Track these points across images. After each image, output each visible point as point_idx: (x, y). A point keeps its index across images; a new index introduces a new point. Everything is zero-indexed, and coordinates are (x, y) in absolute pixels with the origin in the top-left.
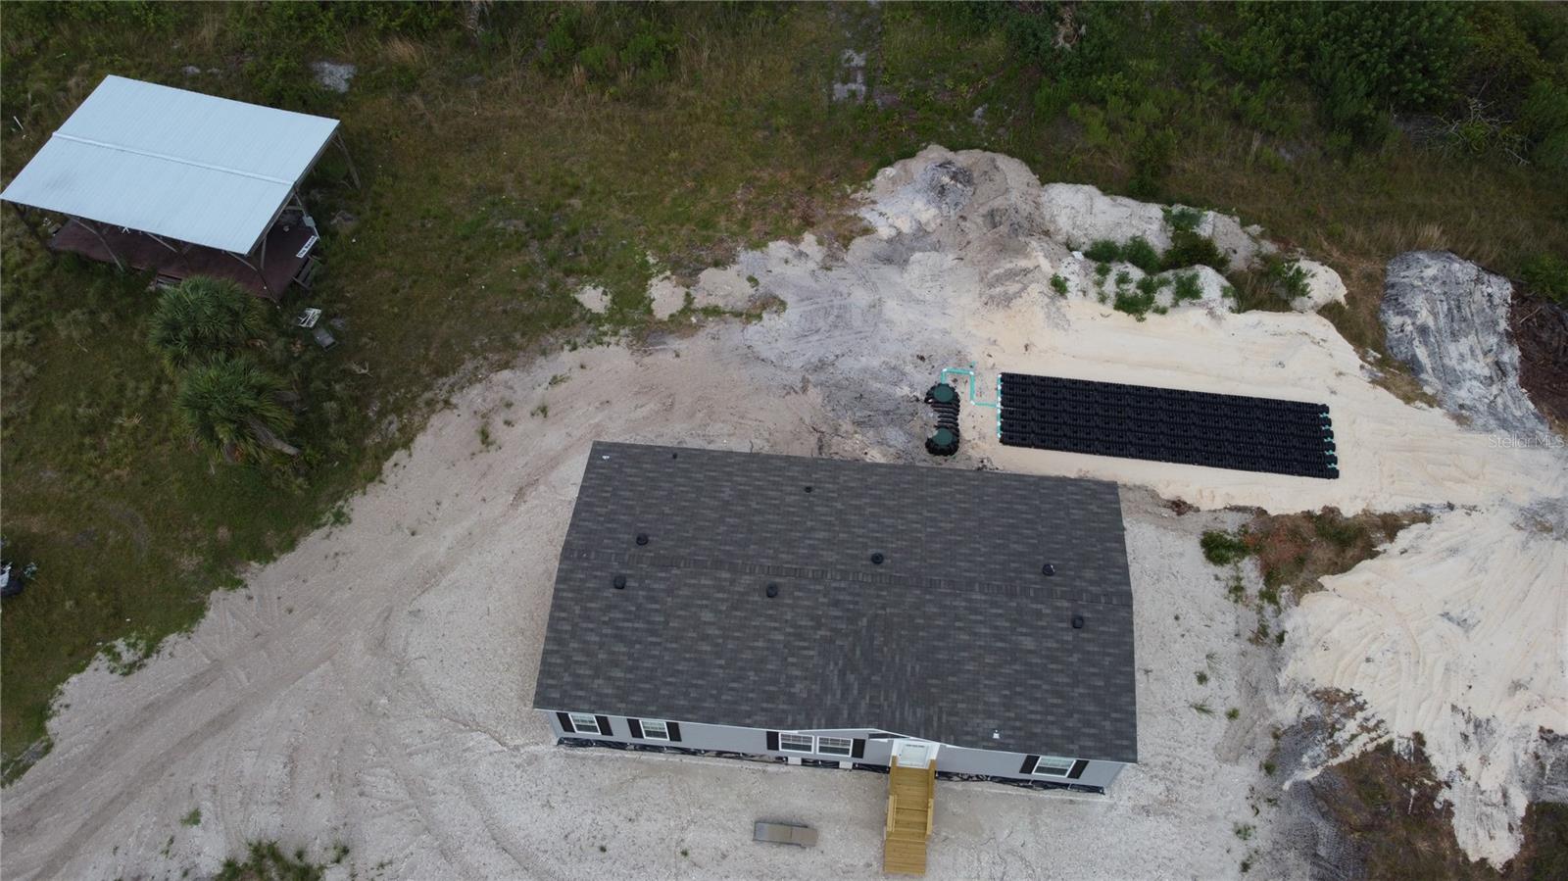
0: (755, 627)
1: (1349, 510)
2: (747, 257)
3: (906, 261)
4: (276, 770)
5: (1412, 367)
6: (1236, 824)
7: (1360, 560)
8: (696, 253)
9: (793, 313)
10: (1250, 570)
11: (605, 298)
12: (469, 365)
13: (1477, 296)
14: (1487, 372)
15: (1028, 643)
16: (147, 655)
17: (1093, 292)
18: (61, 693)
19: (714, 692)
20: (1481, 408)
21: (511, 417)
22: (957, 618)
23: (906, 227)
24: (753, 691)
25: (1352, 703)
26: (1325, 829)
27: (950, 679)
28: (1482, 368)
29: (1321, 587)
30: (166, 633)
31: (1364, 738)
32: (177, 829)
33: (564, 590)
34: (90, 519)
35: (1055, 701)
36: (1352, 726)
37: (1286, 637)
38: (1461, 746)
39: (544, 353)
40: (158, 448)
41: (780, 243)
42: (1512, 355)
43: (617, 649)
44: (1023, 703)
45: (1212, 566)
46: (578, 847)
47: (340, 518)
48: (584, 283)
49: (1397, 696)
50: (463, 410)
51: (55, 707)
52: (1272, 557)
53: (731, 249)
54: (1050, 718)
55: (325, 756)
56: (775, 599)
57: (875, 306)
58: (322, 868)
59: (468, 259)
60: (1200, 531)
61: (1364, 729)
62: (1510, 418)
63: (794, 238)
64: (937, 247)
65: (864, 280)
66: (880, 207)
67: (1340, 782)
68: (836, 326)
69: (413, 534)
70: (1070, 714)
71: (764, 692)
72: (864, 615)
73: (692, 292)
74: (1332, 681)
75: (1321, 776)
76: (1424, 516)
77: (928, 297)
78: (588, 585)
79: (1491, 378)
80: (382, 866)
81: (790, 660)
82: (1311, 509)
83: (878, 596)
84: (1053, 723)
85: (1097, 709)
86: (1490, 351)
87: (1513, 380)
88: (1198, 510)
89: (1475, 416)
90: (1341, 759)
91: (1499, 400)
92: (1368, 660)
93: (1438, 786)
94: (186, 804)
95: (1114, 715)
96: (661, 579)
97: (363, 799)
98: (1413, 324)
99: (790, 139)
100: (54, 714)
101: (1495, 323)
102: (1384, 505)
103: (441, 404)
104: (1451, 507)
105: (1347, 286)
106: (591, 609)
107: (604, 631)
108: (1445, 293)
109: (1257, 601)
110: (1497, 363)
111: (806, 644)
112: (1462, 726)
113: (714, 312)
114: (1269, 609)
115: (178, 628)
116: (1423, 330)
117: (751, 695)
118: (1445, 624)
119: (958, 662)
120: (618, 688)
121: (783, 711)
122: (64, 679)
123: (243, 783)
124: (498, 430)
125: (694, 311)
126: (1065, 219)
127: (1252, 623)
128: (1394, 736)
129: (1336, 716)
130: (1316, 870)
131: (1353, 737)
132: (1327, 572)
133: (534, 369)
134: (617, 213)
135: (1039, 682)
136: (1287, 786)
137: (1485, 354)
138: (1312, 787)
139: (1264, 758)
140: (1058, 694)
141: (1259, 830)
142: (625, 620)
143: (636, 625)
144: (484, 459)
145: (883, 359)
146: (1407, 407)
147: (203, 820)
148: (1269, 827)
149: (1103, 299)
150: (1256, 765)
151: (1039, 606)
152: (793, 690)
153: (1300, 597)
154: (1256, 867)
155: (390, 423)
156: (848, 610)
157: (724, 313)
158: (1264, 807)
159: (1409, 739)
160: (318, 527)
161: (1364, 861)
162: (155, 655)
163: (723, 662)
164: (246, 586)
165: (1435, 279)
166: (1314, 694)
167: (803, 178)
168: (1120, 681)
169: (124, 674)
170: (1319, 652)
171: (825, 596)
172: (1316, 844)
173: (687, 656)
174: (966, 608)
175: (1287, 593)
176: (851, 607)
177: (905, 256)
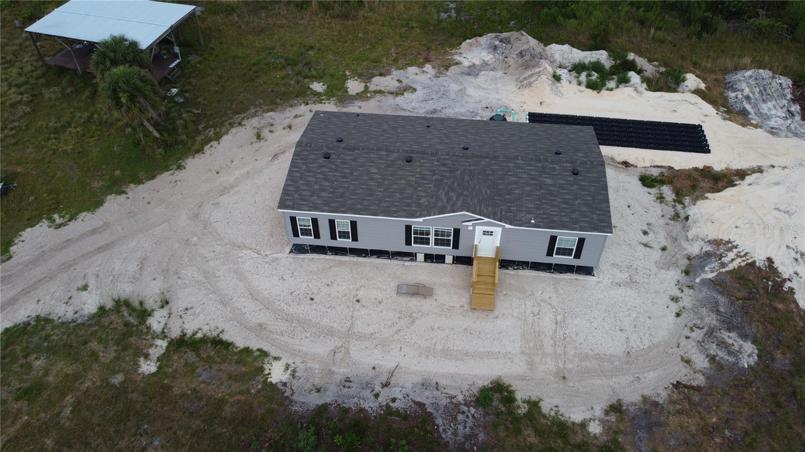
0: (400, 175)
1: (718, 167)
2: (396, 73)
3: (477, 75)
4: (133, 267)
5: (744, 113)
6: (671, 296)
7: (726, 187)
8: (370, 71)
9: (420, 93)
10: (667, 191)
11: (323, 87)
12: (253, 110)
13: (774, 84)
14: (784, 115)
15: (549, 181)
16: (70, 220)
17: (575, 81)
18: (21, 236)
19: (377, 202)
20: (783, 129)
21: (272, 128)
22: (509, 171)
23: (477, 62)
24: (398, 202)
25: (730, 245)
26: (722, 300)
27: (507, 197)
28: (781, 113)
29: (707, 198)
30: (82, 212)
31: (739, 260)
32: (74, 293)
33: (296, 159)
34: (48, 167)
35: (565, 206)
36: (731, 255)
37: (690, 217)
38: (794, 263)
39: (291, 106)
40: (89, 139)
41: (413, 68)
42: (795, 108)
43: (324, 184)
44: (548, 207)
45: (646, 188)
46: (297, 298)
47: (180, 167)
48: (313, 82)
49: (755, 242)
50: (248, 126)
51: (16, 241)
52: (678, 186)
53: (388, 70)
54: (562, 214)
55: (161, 262)
56: (411, 163)
57: (462, 91)
58: (153, 310)
59: (255, 72)
60: (638, 175)
61: (738, 256)
62: (799, 132)
63: (421, 66)
64: (494, 69)
65: (456, 81)
66: (464, 55)
67: (728, 279)
68: (442, 98)
69: (218, 173)
70: (573, 212)
71: (405, 202)
72: (458, 170)
73: (368, 84)
74: (718, 236)
75: (717, 276)
76: (760, 170)
77: (489, 87)
78: (310, 157)
79: (786, 117)
80: (187, 309)
81: (418, 189)
82: (697, 166)
83: (466, 162)
84: (564, 216)
85: (588, 210)
86: (784, 106)
87: (798, 118)
88: (636, 167)
89: (780, 132)
90: (727, 269)
91: (792, 126)
92: (737, 227)
93: (785, 280)
94: (81, 282)
95: (598, 212)
96: (349, 155)
97: (179, 280)
98: (742, 95)
99: (419, 31)
100: (15, 244)
101: (785, 96)
102: (736, 165)
103: (237, 125)
104: (773, 166)
105: (706, 84)
106: (311, 167)
107: (318, 176)
108: (757, 84)
109: (672, 203)
110: (788, 111)
111: (427, 182)
112: (794, 255)
113: (380, 92)
114: (679, 207)
115: (88, 210)
116: (748, 98)
117: (397, 204)
118: (778, 213)
119: (511, 189)
120: (325, 200)
121: (414, 211)
122: (24, 230)
123: (114, 273)
124: (265, 133)
125: (369, 92)
126: (558, 56)
127: (670, 211)
128: (756, 259)
129: (722, 251)
130: (719, 318)
131: (733, 260)
132: (709, 192)
133: (286, 112)
134: (330, 57)
135: (556, 198)
136: (698, 280)
137: (782, 108)
138: (712, 281)
139: (684, 268)
140: (566, 203)
141: (684, 299)
142: (329, 172)
143: (335, 174)
144: (257, 145)
145: (466, 109)
146: (744, 128)
147: (89, 289)
148: (690, 298)
149: (580, 84)
150: (679, 271)
151: (554, 166)
152: (420, 202)
153: (695, 202)
154: (684, 315)
155: (210, 131)
156: (450, 168)
157: (384, 92)
158: (686, 290)
159: (764, 261)
160: (167, 171)
161: (746, 313)
162: (74, 221)
163: (382, 190)
164: (127, 194)
165: (751, 77)
166: (709, 241)
167: (425, 44)
168: (601, 197)
169: (56, 228)
170: (709, 224)
171: (437, 162)
172: (718, 306)
173: (363, 187)
174: (514, 167)
175: (688, 200)
176: (452, 166)
177: (477, 73)
